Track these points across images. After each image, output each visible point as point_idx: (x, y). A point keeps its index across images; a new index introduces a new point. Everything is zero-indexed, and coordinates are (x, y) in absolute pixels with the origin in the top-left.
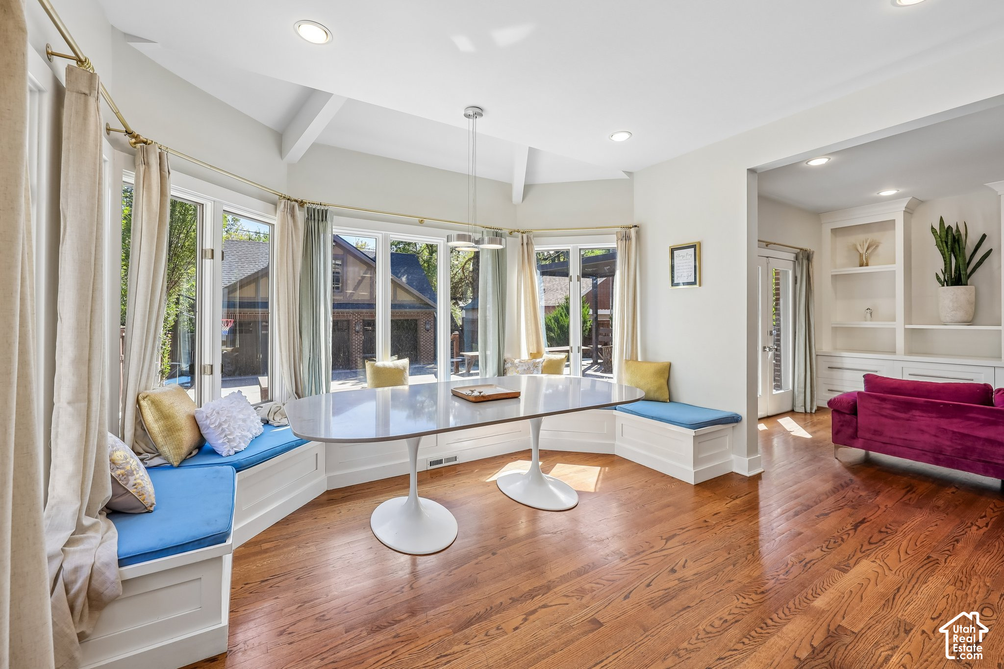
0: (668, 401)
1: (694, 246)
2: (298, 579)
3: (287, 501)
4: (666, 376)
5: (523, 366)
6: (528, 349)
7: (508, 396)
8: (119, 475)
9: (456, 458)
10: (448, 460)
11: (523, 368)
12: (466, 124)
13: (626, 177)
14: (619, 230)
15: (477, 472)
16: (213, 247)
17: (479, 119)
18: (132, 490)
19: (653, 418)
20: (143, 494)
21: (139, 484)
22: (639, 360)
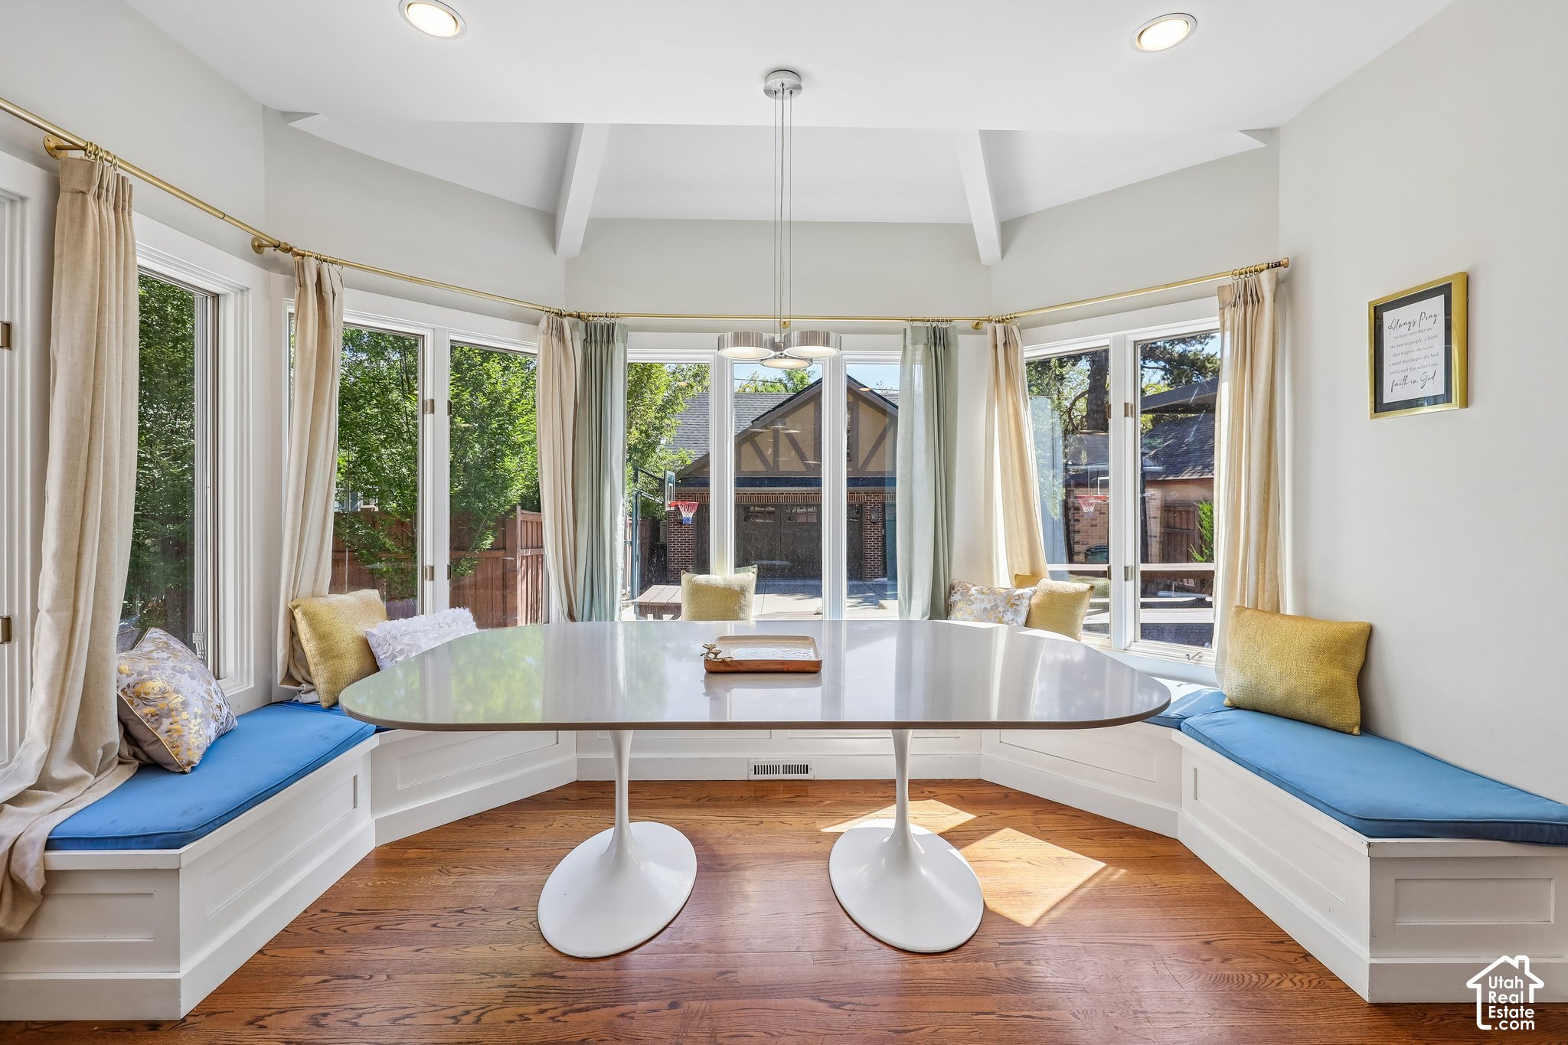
0: (1356, 730)
1: (1445, 290)
2: (378, 928)
3: (486, 787)
4: (1356, 661)
5: (983, 600)
6: (1011, 567)
7: (786, 668)
8: (147, 715)
9: (806, 769)
10: (789, 769)
11: (983, 606)
12: (764, 112)
13: (1255, 144)
14: (1228, 280)
15: (828, 804)
16: (434, 396)
17: (799, 99)
18: (163, 738)
19: (1258, 771)
20: (177, 747)
21: (176, 731)
22: (1289, 607)
